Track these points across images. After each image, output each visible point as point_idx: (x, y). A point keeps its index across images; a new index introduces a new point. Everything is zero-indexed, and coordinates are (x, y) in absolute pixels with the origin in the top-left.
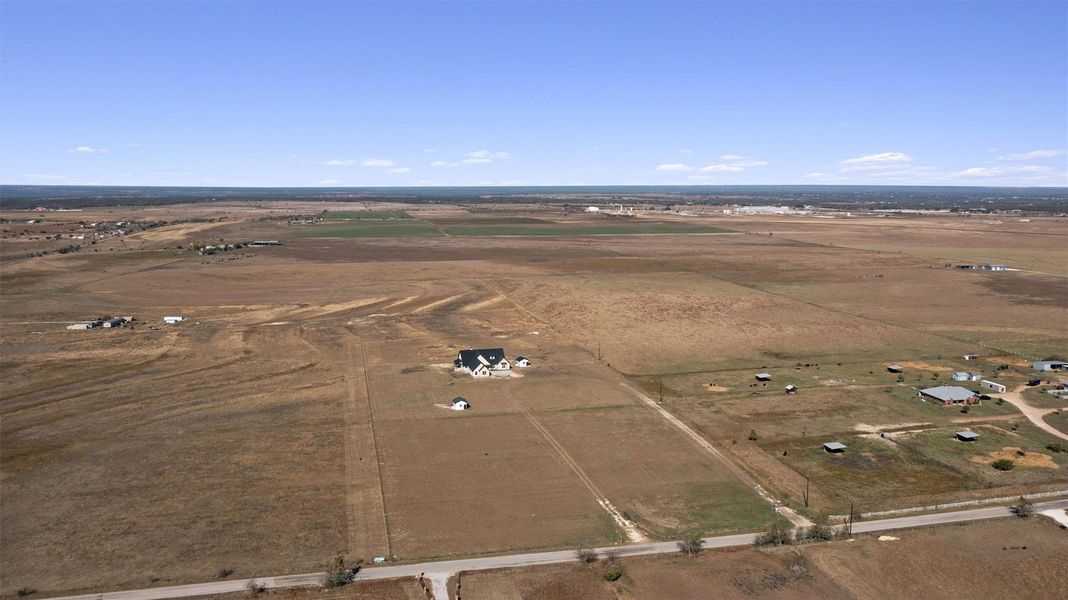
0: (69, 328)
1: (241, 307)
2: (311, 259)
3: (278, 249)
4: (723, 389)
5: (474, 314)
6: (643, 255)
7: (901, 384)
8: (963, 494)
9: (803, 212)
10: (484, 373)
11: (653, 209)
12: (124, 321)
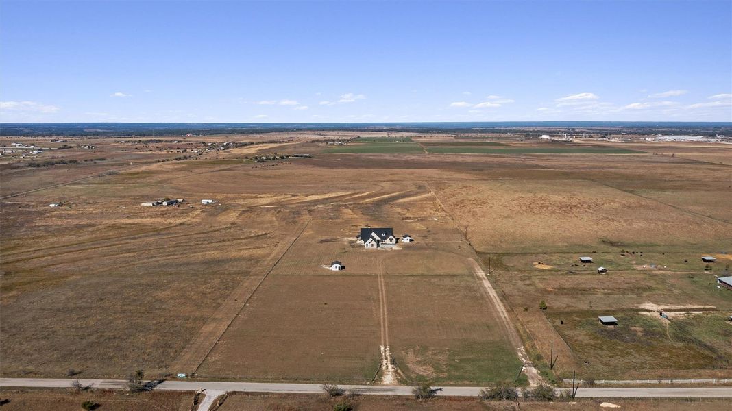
0: (142, 204)
1: (254, 195)
2: (323, 166)
3: (307, 160)
4: (548, 267)
5: (402, 206)
6: (559, 168)
7: (707, 272)
8: (708, 372)
9: (713, 140)
10: (373, 245)
11: (592, 137)
12: (177, 201)
